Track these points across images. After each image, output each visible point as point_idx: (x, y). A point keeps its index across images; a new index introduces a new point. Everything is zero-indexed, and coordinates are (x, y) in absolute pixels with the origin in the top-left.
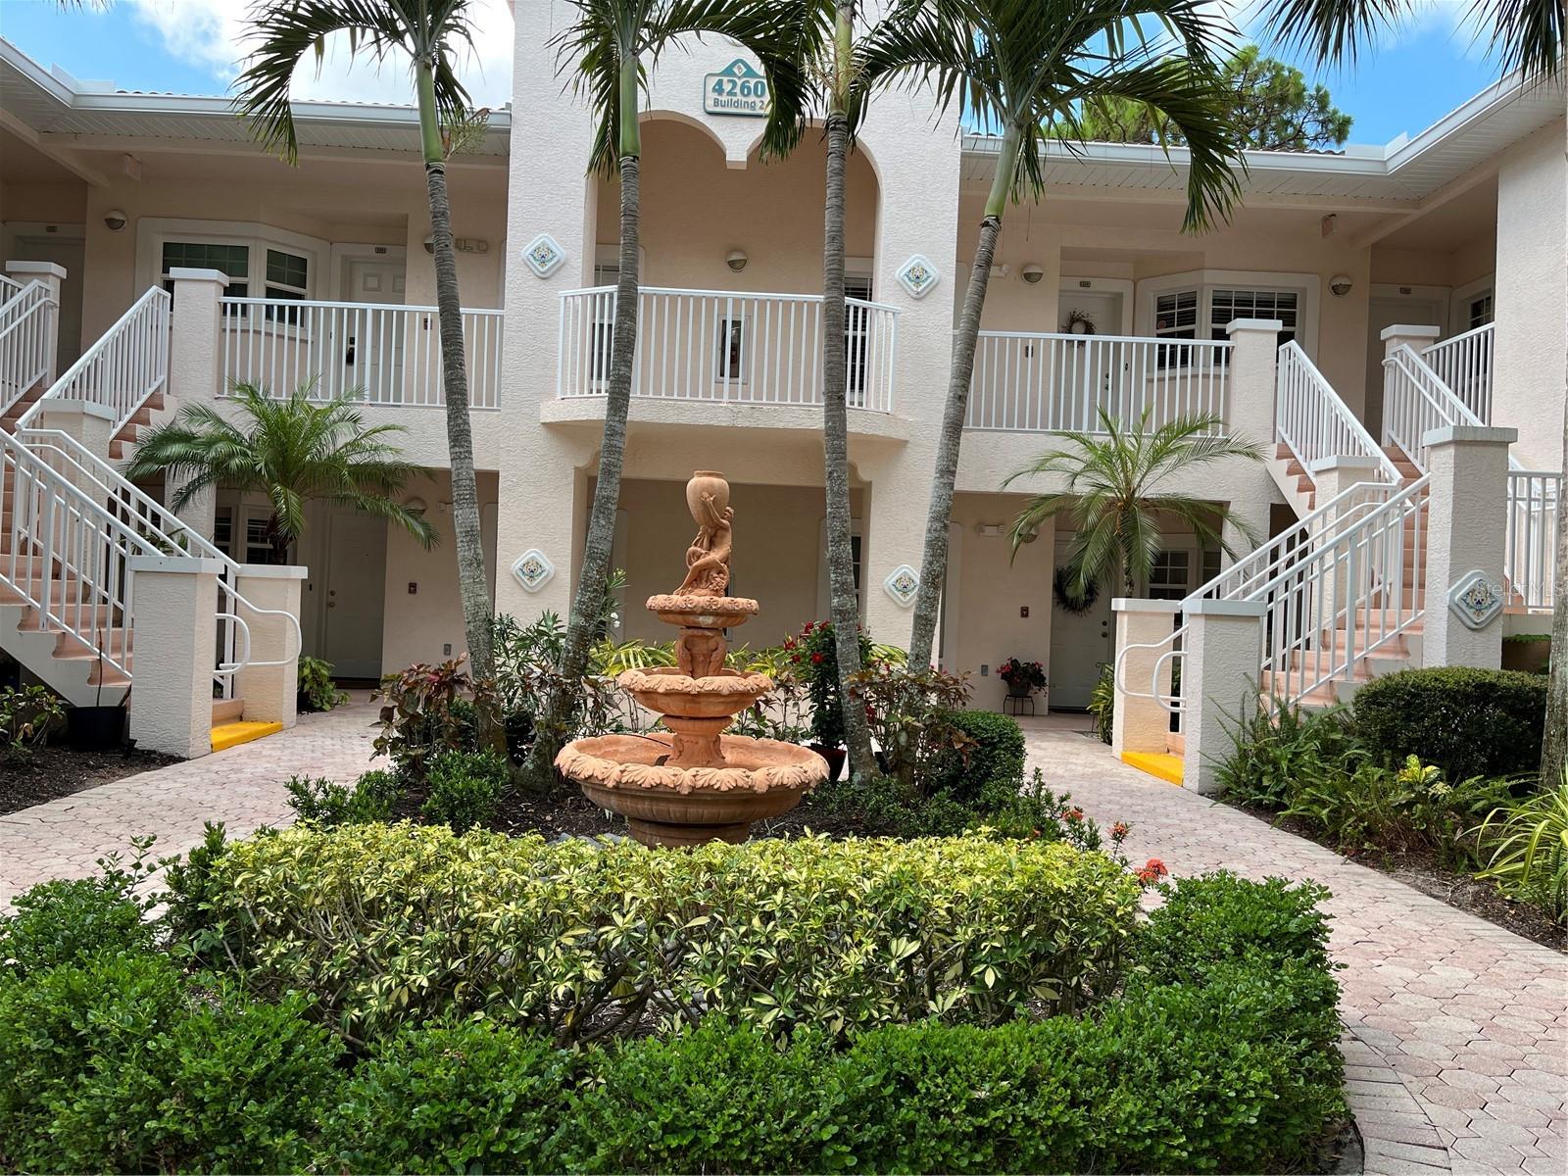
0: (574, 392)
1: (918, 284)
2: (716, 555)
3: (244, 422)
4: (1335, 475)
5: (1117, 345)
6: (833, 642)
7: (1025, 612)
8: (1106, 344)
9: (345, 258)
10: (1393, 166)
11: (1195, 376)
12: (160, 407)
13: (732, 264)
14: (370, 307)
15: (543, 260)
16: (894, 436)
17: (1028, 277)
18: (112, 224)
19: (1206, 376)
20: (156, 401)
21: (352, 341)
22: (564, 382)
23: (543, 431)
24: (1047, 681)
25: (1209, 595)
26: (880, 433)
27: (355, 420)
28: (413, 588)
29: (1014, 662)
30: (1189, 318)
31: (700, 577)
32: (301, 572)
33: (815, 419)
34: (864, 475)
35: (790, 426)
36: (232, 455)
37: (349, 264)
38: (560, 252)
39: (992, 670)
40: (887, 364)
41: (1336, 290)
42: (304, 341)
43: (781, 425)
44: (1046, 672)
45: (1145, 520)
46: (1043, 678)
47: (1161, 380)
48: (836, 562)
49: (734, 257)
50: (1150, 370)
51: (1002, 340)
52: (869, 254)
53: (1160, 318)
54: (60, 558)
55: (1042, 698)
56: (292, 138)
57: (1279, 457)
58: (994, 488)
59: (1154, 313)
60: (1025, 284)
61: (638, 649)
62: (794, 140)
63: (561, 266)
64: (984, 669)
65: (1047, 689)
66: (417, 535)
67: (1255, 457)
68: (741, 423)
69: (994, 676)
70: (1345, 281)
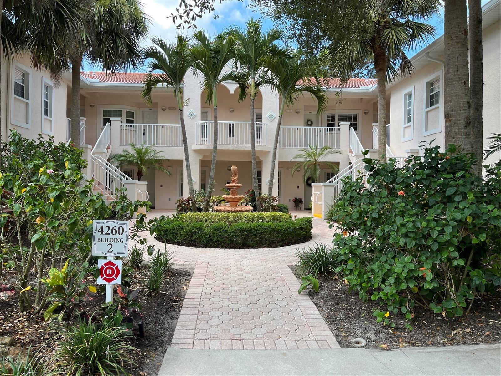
0: (199, 143)
1: (271, 118)
2: (236, 178)
3: (133, 152)
4: (355, 157)
5: (318, 128)
6: (254, 192)
7: (298, 187)
8: (315, 128)
9: (142, 111)
10: (370, 90)
11: (335, 133)
12: (110, 148)
13: (231, 111)
14: (153, 125)
15: (191, 115)
16: (267, 150)
17: (297, 112)
18: (91, 106)
19: (337, 133)
20: (109, 147)
21: (144, 130)
22: (197, 141)
23: (192, 151)
24: (303, 202)
25: (330, 182)
26: (264, 150)
27: (154, 151)
28: (161, 186)
29: (296, 199)
30: (333, 120)
31: (234, 181)
32: (146, 183)
33: (249, 148)
34: (261, 159)
35: (245, 149)
36: (134, 160)
37: (143, 112)
38: (195, 113)
39: (291, 200)
40: (265, 135)
41: (365, 113)
42: (134, 131)
43: (243, 149)
44: (303, 200)
45: (318, 167)
46: (302, 202)
47: (327, 134)
48: (254, 178)
49: (231, 110)
50: (325, 132)
51: (290, 128)
52: (261, 108)
53: (327, 120)
54: (100, 181)
55: (302, 206)
56: (151, 102)
57: (350, 152)
58: (289, 161)
59: (326, 119)
60: (296, 114)
61: (215, 197)
62: (245, 98)
63: (195, 116)
64: (290, 200)
65: (303, 204)
66: (168, 174)
67: (340, 153)
68: (235, 149)
69: (292, 202)
70: (367, 112)
